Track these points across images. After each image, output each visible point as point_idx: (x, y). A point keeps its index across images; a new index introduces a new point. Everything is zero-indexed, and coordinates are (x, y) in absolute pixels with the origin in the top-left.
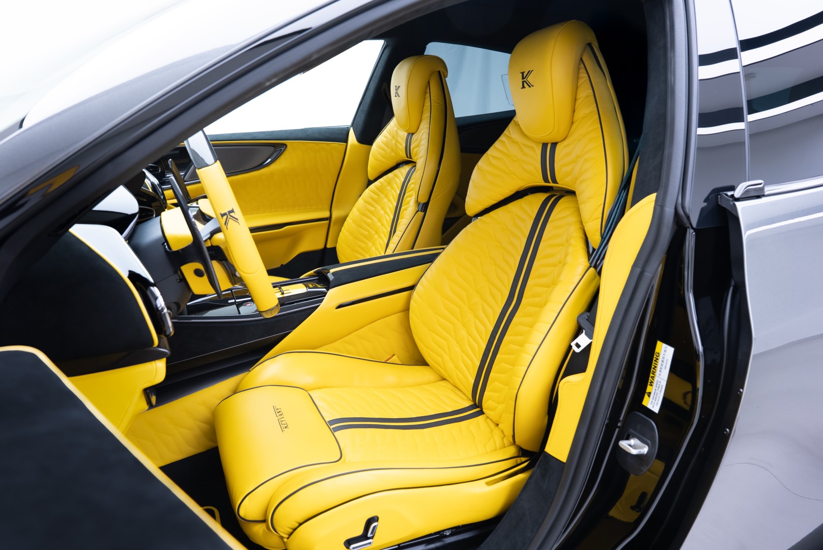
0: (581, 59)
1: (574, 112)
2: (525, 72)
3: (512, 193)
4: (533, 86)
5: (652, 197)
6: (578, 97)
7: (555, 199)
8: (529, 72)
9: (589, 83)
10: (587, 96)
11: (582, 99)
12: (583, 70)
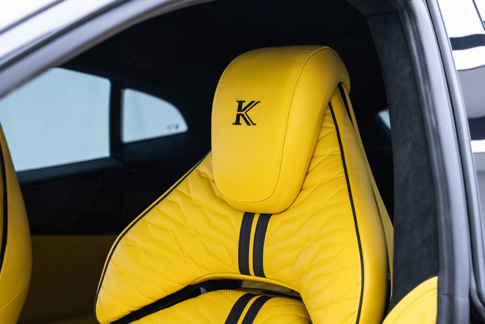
0: (330, 104)
1: (307, 174)
2: (245, 101)
3: (181, 287)
4: (254, 124)
5: (433, 282)
6: (317, 153)
7: (258, 298)
8: (252, 104)
9: (336, 137)
10: (332, 155)
11: (323, 158)
12: (329, 118)
